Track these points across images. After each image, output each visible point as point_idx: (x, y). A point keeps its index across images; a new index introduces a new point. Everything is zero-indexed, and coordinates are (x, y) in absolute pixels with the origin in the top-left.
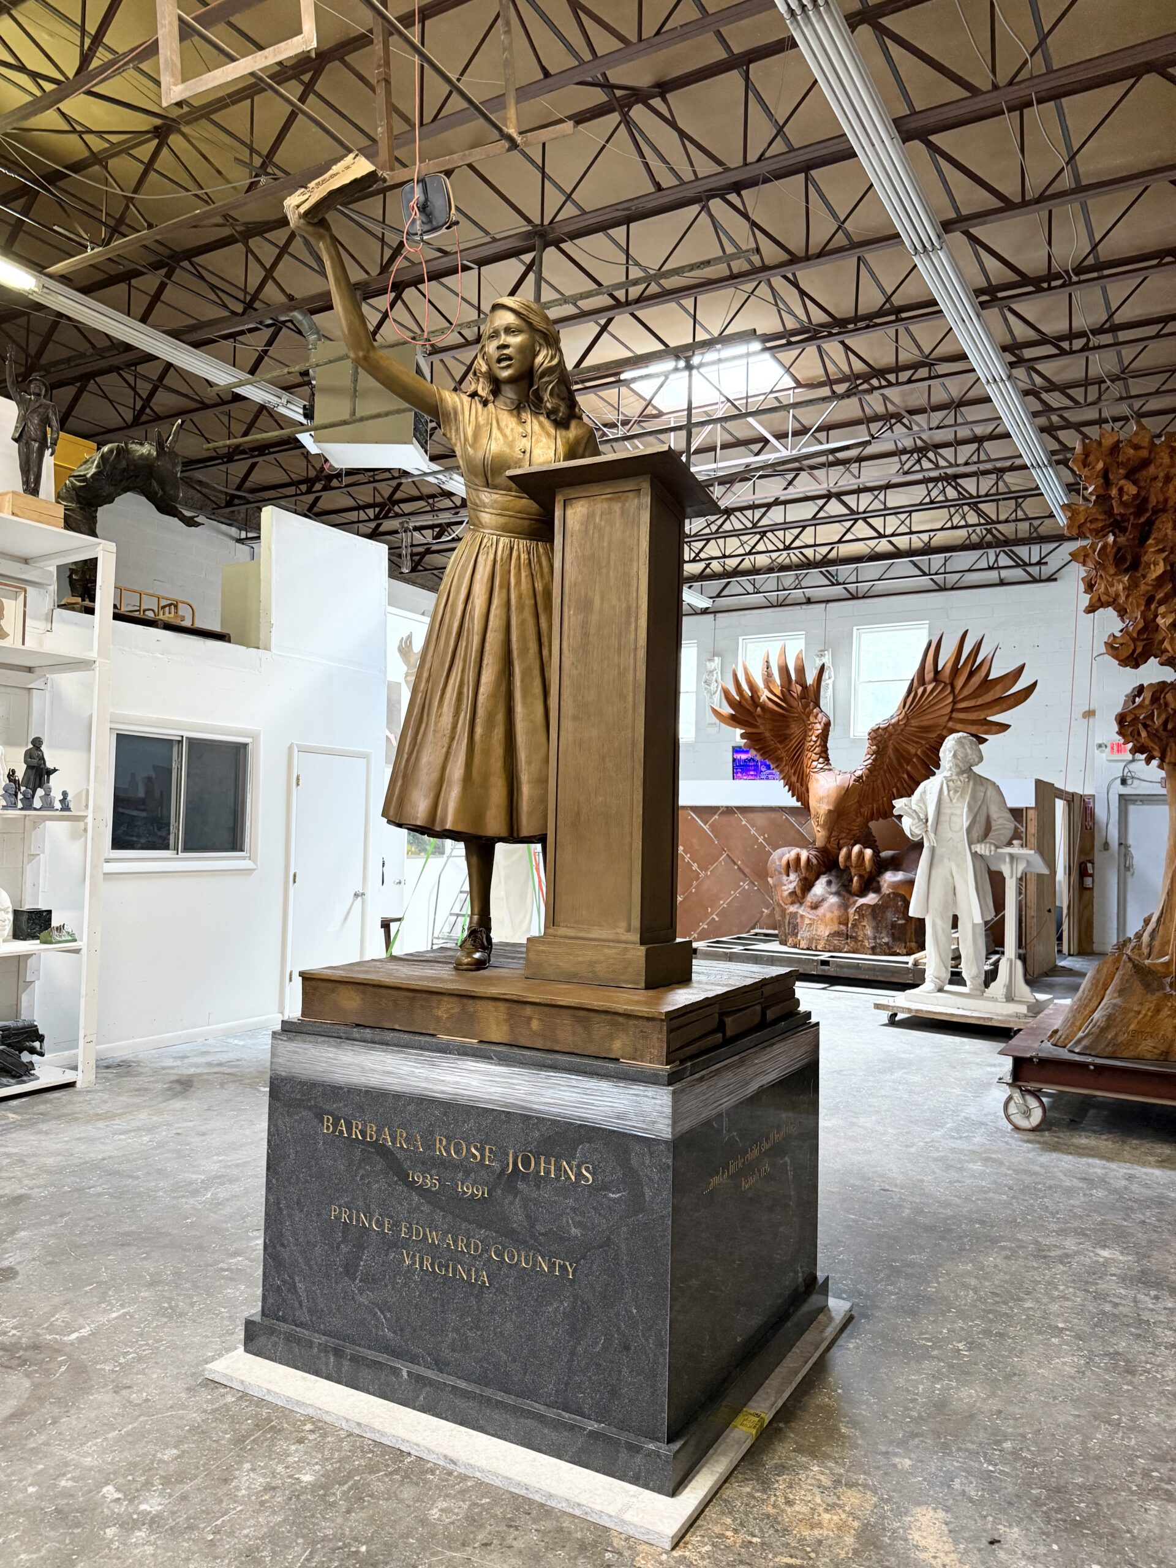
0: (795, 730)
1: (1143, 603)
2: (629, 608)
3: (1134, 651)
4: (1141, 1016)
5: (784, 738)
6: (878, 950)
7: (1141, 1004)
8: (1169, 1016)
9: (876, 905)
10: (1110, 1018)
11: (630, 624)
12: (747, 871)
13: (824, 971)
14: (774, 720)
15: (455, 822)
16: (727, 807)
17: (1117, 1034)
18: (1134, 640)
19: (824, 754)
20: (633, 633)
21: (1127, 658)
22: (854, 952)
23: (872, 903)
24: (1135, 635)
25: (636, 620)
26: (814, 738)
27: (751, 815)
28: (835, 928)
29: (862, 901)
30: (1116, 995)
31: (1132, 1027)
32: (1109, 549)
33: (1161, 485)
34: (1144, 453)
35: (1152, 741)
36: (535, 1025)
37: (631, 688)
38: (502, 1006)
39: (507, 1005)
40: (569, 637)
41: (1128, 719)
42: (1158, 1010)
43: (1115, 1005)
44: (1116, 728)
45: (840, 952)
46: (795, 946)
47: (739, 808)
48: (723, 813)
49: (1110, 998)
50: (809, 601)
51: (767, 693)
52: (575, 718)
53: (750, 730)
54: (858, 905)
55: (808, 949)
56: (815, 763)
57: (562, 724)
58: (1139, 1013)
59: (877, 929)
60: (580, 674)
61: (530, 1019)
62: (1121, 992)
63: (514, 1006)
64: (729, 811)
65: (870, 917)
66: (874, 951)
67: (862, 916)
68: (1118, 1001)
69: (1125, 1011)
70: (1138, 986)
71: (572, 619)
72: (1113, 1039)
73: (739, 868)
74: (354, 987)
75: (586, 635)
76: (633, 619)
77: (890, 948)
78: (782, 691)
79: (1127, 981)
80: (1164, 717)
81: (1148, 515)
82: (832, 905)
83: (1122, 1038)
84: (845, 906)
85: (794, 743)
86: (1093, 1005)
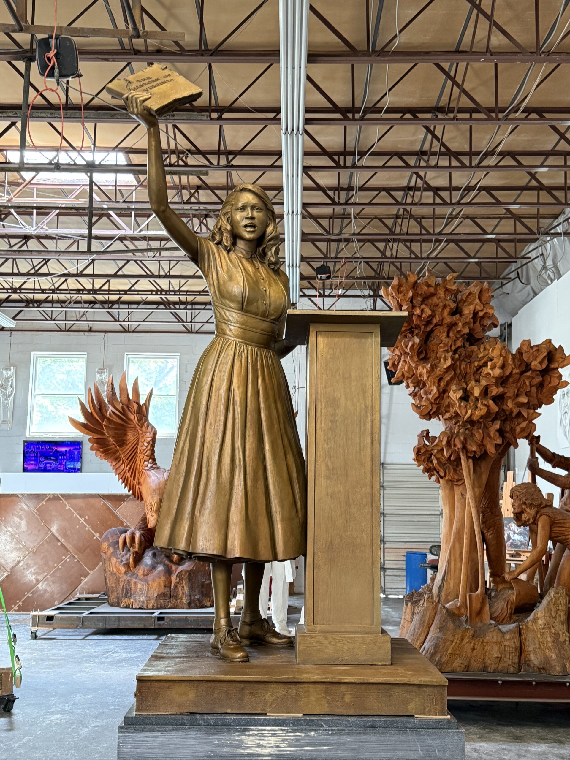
0: (131, 436)
1: (437, 381)
2: (366, 407)
3: (431, 410)
4: (454, 644)
5: (122, 443)
6: (193, 605)
7: (454, 636)
8: (468, 642)
9: (192, 570)
10: (436, 646)
11: (367, 417)
12: (69, 547)
13: (160, 625)
14: (116, 429)
15: (241, 552)
16: (53, 495)
17: (441, 657)
18: (431, 403)
19: (152, 457)
20: (370, 423)
21: (426, 415)
22: (175, 608)
23: (189, 569)
24: (433, 401)
25: (372, 415)
26: (146, 444)
27: (74, 501)
28: (162, 590)
29: (181, 568)
30: (438, 631)
31: (449, 651)
32: (415, 346)
33: (440, 310)
34: (432, 290)
35: (440, 466)
36: (347, 698)
37: (369, 459)
38: (320, 687)
39: (325, 686)
40: (321, 423)
41: (422, 451)
42: (462, 639)
43: (438, 638)
44: (413, 456)
45: (165, 609)
46: (127, 607)
47: (64, 496)
48: (50, 499)
49: (433, 632)
50: (90, 330)
51: (111, 408)
52: (327, 478)
53: (97, 436)
54: (178, 571)
55: (140, 608)
56: (146, 463)
57: (317, 481)
58: (452, 642)
59: (191, 588)
60: (330, 448)
61: (344, 694)
62: (441, 629)
63: (331, 686)
64: (55, 498)
65: (187, 580)
66: (190, 606)
67: (181, 579)
68: (439, 635)
69: (445, 641)
70: (450, 625)
71: (323, 411)
72: (439, 660)
73: (62, 544)
74: (188, 684)
75: (333, 422)
76: (369, 415)
77: (200, 602)
78: (122, 408)
79: (444, 621)
80: (450, 452)
81: (432, 326)
82: (159, 572)
83: (445, 659)
84: (169, 572)
85: (129, 447)
86: (422, 638)
